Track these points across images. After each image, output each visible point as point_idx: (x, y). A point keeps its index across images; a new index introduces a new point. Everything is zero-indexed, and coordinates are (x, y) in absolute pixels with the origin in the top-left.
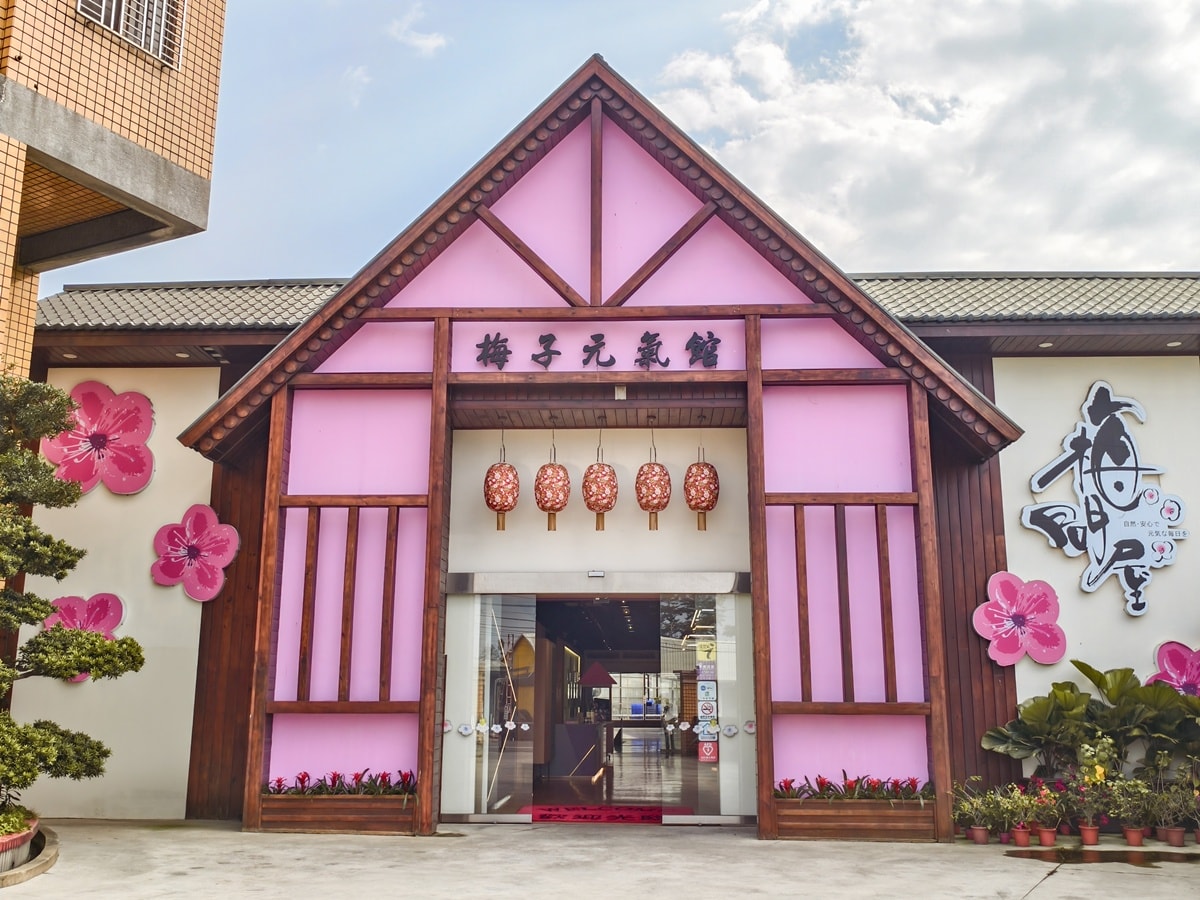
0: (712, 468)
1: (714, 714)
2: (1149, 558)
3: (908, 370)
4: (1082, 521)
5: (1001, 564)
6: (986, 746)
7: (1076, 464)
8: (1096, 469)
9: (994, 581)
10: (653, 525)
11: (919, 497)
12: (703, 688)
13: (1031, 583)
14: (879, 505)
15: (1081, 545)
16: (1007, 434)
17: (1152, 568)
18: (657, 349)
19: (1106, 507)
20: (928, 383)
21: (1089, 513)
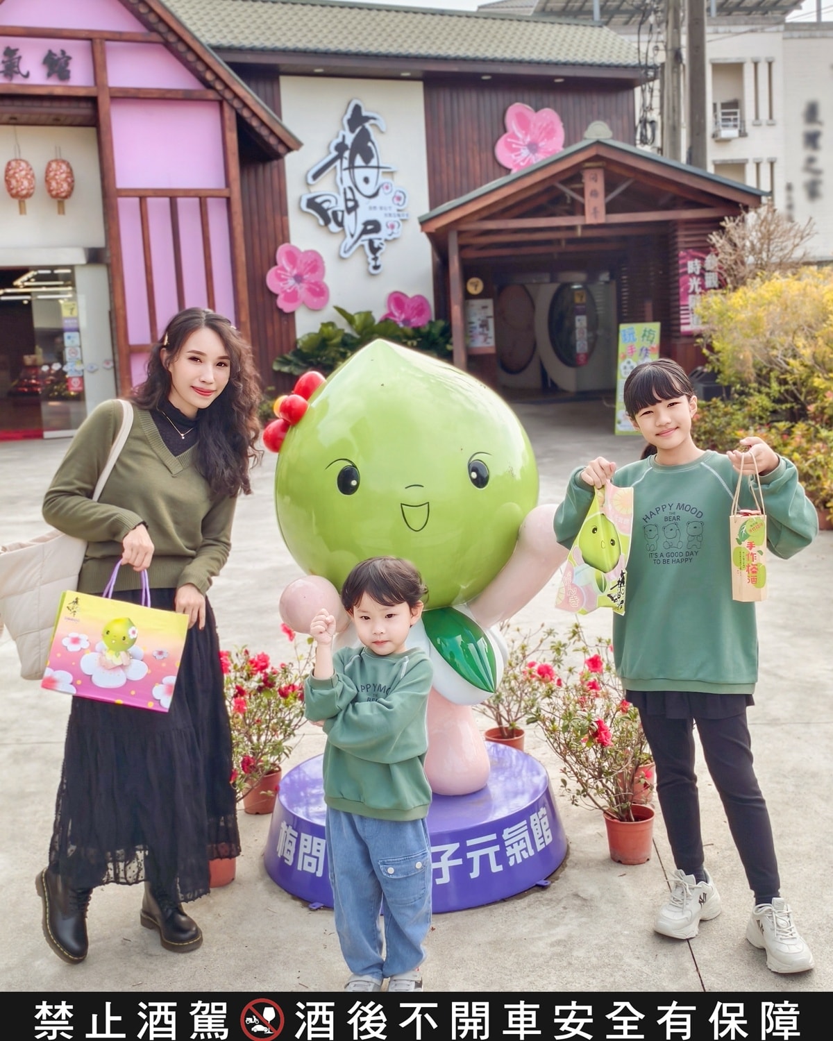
0: (68, 165)
1: (79, 356)
2: (384, 233)
3: (221, 93)
4: (341, 206)
5: (286, 239)
6: (276, 367)
7: (338, 163)
8: (352, 167)
9: (281, 250)
10: (22, 210)
11: (231, 192)
12: (69, 337)
13: (307, 252)
14: (202, 198)
15: (340, 224)
16: (291, 144)
17: (386, 240)
18: (18, 62)
19: (358, 196)
20: (236, 104)
21: (346, 200)
